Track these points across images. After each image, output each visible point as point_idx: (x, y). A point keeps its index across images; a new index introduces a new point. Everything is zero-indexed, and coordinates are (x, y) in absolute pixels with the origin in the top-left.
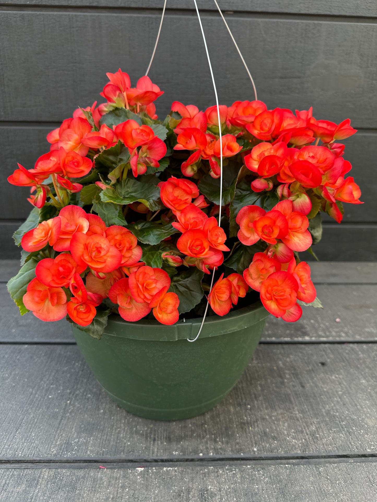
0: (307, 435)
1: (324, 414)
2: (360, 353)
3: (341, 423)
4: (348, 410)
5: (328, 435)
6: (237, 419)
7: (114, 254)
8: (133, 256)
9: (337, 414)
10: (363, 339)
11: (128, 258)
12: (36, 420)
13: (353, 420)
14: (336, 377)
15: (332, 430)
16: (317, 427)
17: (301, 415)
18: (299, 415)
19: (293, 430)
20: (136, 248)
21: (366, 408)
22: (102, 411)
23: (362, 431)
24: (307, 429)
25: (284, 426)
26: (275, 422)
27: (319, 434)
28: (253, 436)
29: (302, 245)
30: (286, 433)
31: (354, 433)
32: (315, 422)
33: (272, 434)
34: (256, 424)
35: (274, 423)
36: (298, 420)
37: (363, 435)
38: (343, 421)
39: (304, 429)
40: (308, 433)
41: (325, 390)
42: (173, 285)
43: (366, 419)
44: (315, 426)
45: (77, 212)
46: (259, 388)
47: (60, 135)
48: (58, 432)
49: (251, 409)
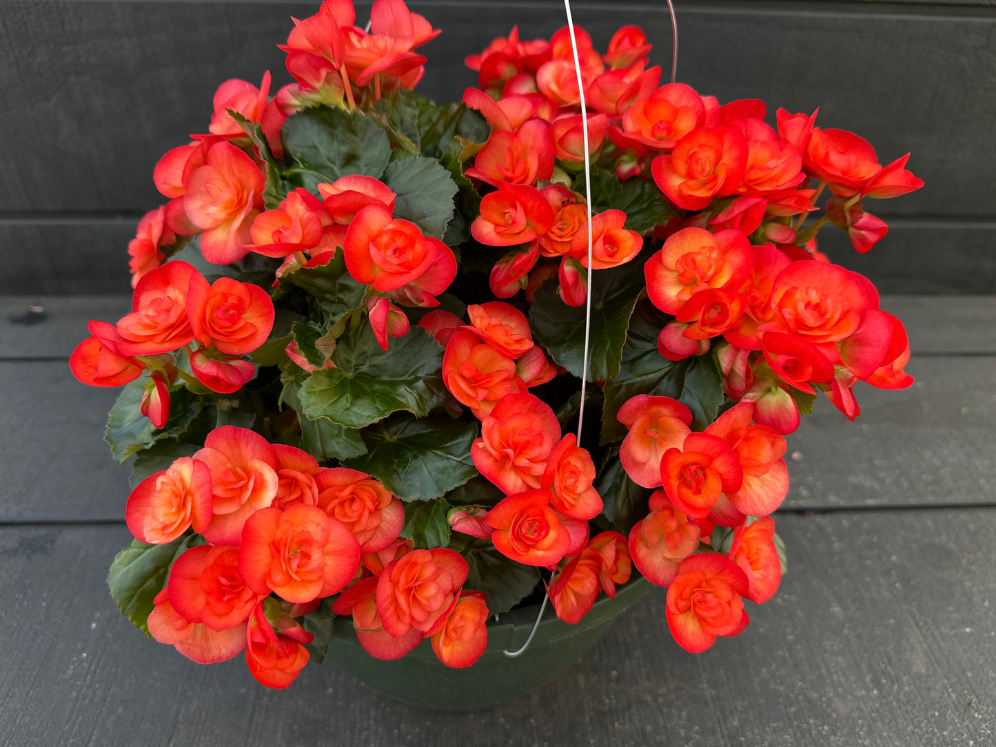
0: (723, 737)
1: (757, 688)
2: (834, 539)
3: (788, 709)
4: (803, 679)
5: (762, 737)
6: (591, 704)
7: (341, 547)
8: (382, 525)
9: (782, 688)
10: (842, 503)
11: (373, 531)
12: (204, 714)
13: (810, 701)
14: (784, 600)
15: (770, 727)
16: (742, 718)
17: (713, 692)
18: (709, 693)
19: (697, 727)
20: (390, 506)
21: (836, 673)
22: (331, 689)
23: (826, 727)
24: (722, 723)
25: (680, 718)
26: (664, 709)
27: (744, 736)
28: (620, 741)
29: (767, 500)
30: (683, 734)
31: (811, 733)
32: (740, 708)
33: (658, 738)
34: (627, 715)
35: (662, 712)
36: (706, 704)
37: (827, 738)
38: (791, 706)
39: (717, 725)
40: (726, 733)
41: (761, 630)
42: (474, 554)
43: (835, 699)
44: (739, 717)
45: (247, 444)
46: (635, 629)
47: (187, 179)
48: (250, 740)
49: (618, 680)
